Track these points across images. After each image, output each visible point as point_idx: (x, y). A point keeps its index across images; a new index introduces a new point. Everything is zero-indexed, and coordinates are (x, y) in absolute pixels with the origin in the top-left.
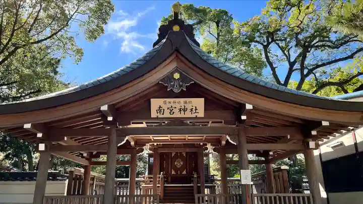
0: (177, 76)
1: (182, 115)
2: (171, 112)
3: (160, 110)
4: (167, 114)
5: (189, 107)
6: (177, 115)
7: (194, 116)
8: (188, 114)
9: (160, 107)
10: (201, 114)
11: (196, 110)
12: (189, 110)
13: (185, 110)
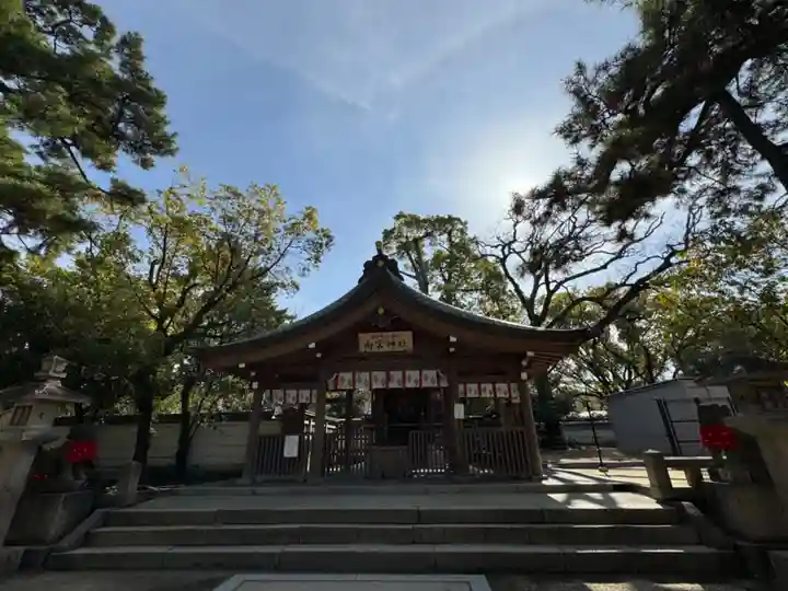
0: (381, 311)
1: (390, 349)
2: (380, 346)
3: (368, 344)
4: (375, 349)
5: (397, 340)
6: (385, 349)
8: (396, 348)
10: (410, 347)
11: (404, 343)
12: (397, 343)
13: (393, 344)
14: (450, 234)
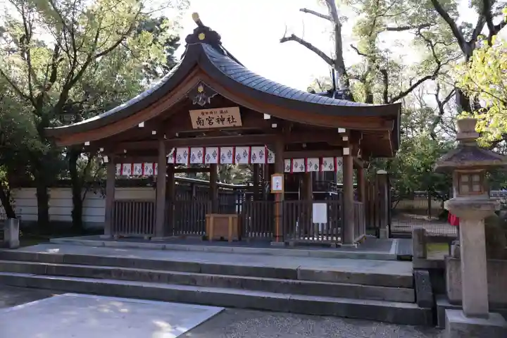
0: (201, 89)
1: (221, 125)
2: (210, 123)
3: (199, 121)
4: (207, 125)
5: (226, 116)
6: (216, 125)
7: (232, 125)
8: (226, 124)
9: (199, 119)
10: (239, 123)
11: (233, 119)
12: (226, 120)
13: (223, 120)
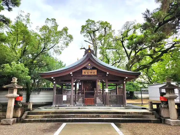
0: (89, 65)
1: (91, 74)
2: (88, 73)
9: (85, 72)
10: (96, 74)
14: (105, 29)
